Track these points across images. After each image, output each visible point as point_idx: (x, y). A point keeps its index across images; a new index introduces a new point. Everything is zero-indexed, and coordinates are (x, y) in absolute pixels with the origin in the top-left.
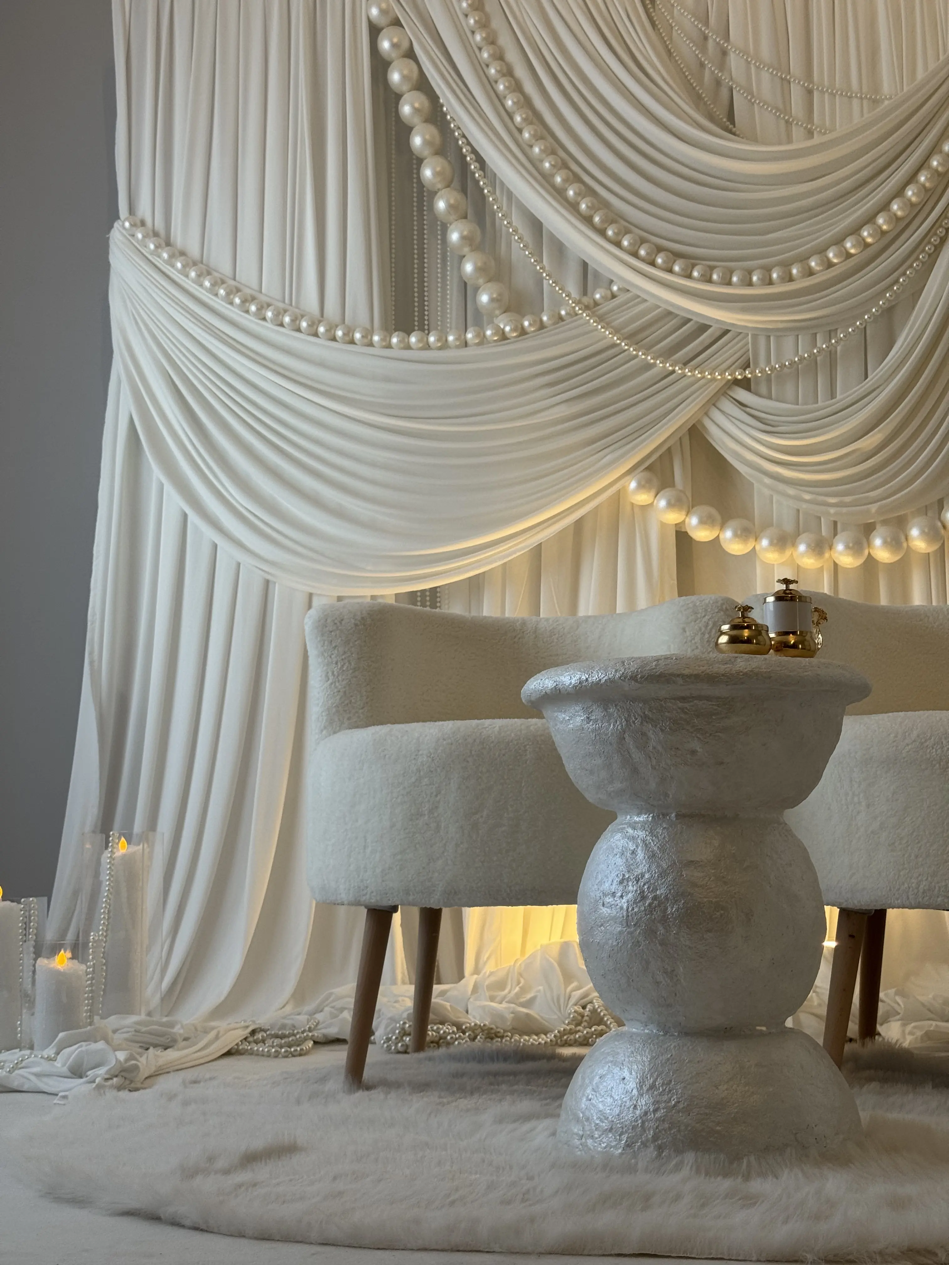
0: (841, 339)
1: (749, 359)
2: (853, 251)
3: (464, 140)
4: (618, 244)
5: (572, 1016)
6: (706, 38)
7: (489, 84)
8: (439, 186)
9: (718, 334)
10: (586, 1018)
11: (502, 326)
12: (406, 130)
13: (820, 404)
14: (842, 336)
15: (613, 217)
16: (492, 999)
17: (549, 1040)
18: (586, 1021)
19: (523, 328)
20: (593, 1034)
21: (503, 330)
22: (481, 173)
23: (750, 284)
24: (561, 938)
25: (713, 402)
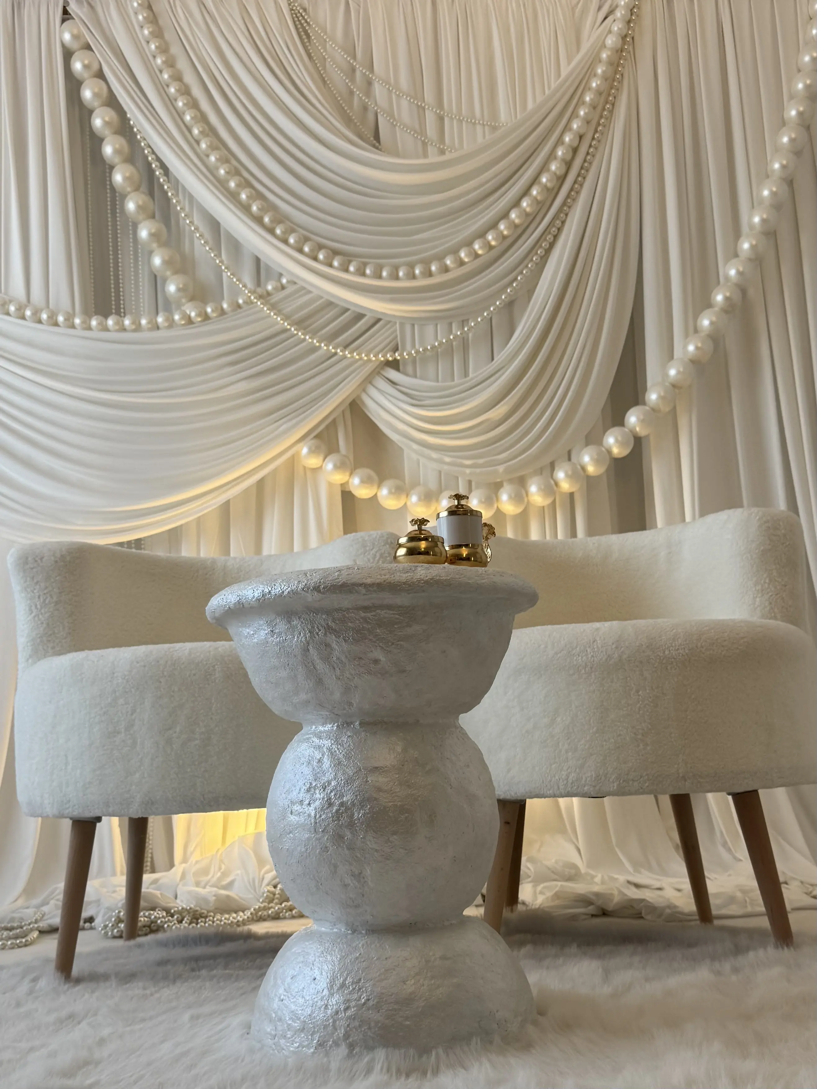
0: (472, 327)
1: (397, 345)
2: (480, 252)
3: (150, 150)
4: (286, 242)
5: (265, 895)
6: (354, 70)
7: (170, 102)
8: (129, 189)
9: (372, 321)
10: (277, 896)
11: (188, 312)
12: (97, 141)
13: (457, 381)
14: (473, 324)
15: (280, 218)
16: (198, 884)
17: (246, 917)
18: (277, 899)
19: (206, 313)
20: (283, 909)
21: (189, 317)
22: (165, 178)
23: (397, 278)
24: (255, 829)
25: (369, 380)
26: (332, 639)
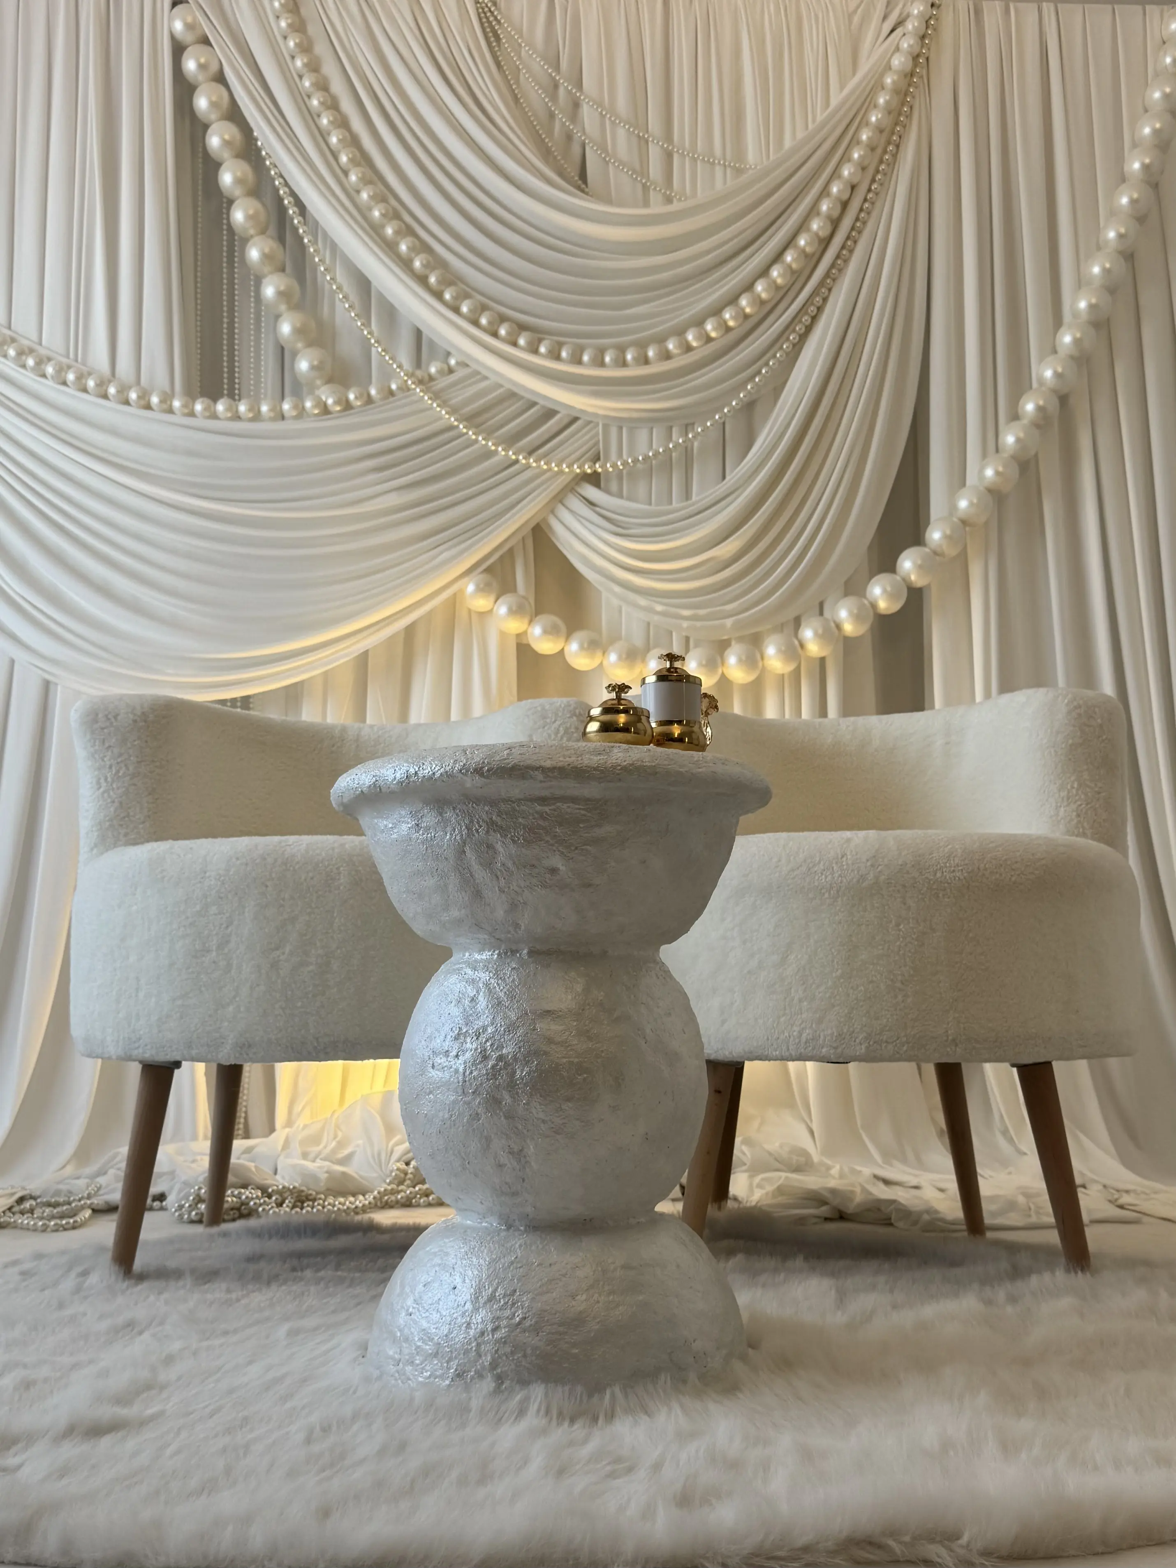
0: (699, 433)
1: (599, 453)
2: (713, 334)
3: (281, 180)
4: (456, 310)
5: (394, 1174)
6: (556, 86)
7: (310, 117)
8: (252, 232)
9: (566, 421)
10: (410, 1176)
11: (324, 398)
12: (212, 166)
13: (675, 504)
14: (699, 430)
15: (451, 279)
16: (305, 1156)
17: (367, 1202)
18: (409, 1179)
19: (347, 401)
20: (417, 1193)
21: (325, 404)
22: (301, 218)
23: (602, 364)
24: (384, 1086)
25: (559, 498)
26: (495, 838)
